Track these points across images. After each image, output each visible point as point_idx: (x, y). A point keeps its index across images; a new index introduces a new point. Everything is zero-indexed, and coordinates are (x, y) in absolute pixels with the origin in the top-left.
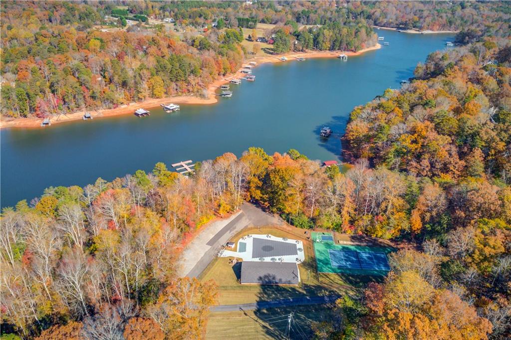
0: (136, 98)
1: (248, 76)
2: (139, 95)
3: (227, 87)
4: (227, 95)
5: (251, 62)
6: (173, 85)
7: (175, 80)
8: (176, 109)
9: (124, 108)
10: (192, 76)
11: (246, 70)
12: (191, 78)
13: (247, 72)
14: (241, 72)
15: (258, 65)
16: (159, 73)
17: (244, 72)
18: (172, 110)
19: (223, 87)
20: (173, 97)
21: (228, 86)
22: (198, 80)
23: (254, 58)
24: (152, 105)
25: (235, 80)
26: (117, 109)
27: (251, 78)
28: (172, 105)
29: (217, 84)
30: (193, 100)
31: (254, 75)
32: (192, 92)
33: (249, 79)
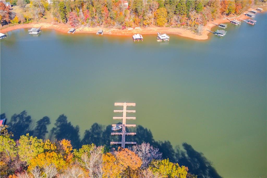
0: (142, 24)
1: (249, 20)
2: (144, 22)
3: (224, 26)
4: (220, 34)
5: (259, 8)
6: (175, 17)
7: (178, 13)
8: (166, 40)
9: (129, 31)
10: (194, 12)
11: (250, 14)
12: (193, 14)
13: (250, 16)
14: (246, 15)
15: (263, 12)
16: (166, 5)
17: (248, 15)
18: (163, 39)
19: (221, 26)
20: (172, 27)
21: (226, 25)
22: (199, 16)
23: (262, 5)
24: (151, 31)
25: (236, 21)
26: (125, 30)
27: (252, 22)
28: (165, 35)
29: (217, 22)
30: (186, 33)
31: (255, 20)
32: (190, 25)
33: (250, 23)
